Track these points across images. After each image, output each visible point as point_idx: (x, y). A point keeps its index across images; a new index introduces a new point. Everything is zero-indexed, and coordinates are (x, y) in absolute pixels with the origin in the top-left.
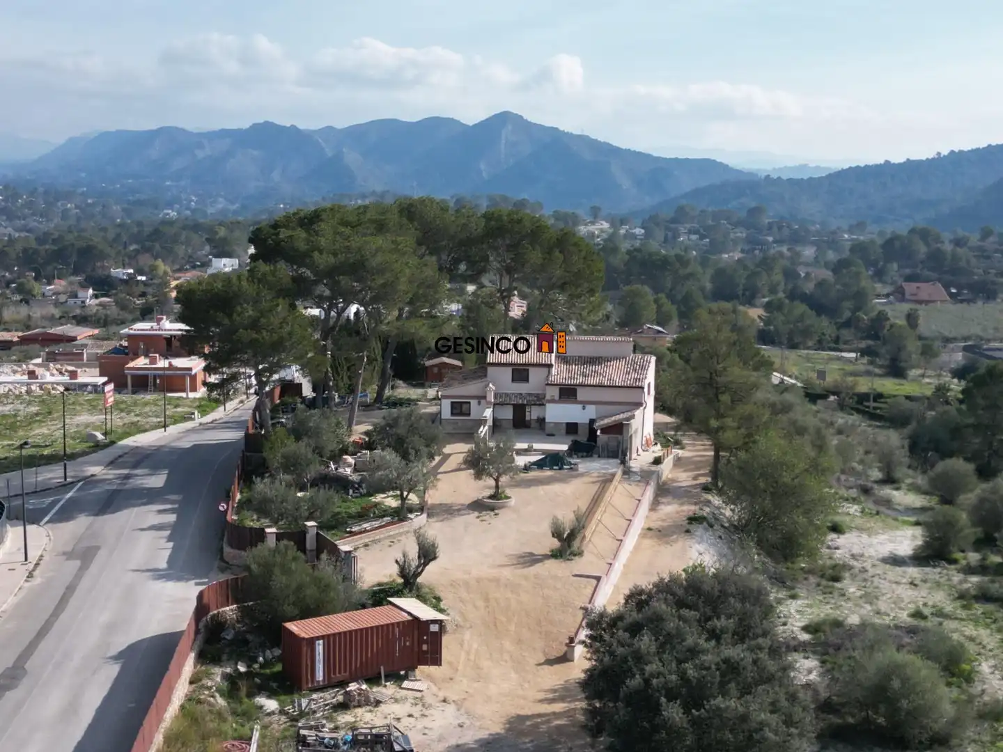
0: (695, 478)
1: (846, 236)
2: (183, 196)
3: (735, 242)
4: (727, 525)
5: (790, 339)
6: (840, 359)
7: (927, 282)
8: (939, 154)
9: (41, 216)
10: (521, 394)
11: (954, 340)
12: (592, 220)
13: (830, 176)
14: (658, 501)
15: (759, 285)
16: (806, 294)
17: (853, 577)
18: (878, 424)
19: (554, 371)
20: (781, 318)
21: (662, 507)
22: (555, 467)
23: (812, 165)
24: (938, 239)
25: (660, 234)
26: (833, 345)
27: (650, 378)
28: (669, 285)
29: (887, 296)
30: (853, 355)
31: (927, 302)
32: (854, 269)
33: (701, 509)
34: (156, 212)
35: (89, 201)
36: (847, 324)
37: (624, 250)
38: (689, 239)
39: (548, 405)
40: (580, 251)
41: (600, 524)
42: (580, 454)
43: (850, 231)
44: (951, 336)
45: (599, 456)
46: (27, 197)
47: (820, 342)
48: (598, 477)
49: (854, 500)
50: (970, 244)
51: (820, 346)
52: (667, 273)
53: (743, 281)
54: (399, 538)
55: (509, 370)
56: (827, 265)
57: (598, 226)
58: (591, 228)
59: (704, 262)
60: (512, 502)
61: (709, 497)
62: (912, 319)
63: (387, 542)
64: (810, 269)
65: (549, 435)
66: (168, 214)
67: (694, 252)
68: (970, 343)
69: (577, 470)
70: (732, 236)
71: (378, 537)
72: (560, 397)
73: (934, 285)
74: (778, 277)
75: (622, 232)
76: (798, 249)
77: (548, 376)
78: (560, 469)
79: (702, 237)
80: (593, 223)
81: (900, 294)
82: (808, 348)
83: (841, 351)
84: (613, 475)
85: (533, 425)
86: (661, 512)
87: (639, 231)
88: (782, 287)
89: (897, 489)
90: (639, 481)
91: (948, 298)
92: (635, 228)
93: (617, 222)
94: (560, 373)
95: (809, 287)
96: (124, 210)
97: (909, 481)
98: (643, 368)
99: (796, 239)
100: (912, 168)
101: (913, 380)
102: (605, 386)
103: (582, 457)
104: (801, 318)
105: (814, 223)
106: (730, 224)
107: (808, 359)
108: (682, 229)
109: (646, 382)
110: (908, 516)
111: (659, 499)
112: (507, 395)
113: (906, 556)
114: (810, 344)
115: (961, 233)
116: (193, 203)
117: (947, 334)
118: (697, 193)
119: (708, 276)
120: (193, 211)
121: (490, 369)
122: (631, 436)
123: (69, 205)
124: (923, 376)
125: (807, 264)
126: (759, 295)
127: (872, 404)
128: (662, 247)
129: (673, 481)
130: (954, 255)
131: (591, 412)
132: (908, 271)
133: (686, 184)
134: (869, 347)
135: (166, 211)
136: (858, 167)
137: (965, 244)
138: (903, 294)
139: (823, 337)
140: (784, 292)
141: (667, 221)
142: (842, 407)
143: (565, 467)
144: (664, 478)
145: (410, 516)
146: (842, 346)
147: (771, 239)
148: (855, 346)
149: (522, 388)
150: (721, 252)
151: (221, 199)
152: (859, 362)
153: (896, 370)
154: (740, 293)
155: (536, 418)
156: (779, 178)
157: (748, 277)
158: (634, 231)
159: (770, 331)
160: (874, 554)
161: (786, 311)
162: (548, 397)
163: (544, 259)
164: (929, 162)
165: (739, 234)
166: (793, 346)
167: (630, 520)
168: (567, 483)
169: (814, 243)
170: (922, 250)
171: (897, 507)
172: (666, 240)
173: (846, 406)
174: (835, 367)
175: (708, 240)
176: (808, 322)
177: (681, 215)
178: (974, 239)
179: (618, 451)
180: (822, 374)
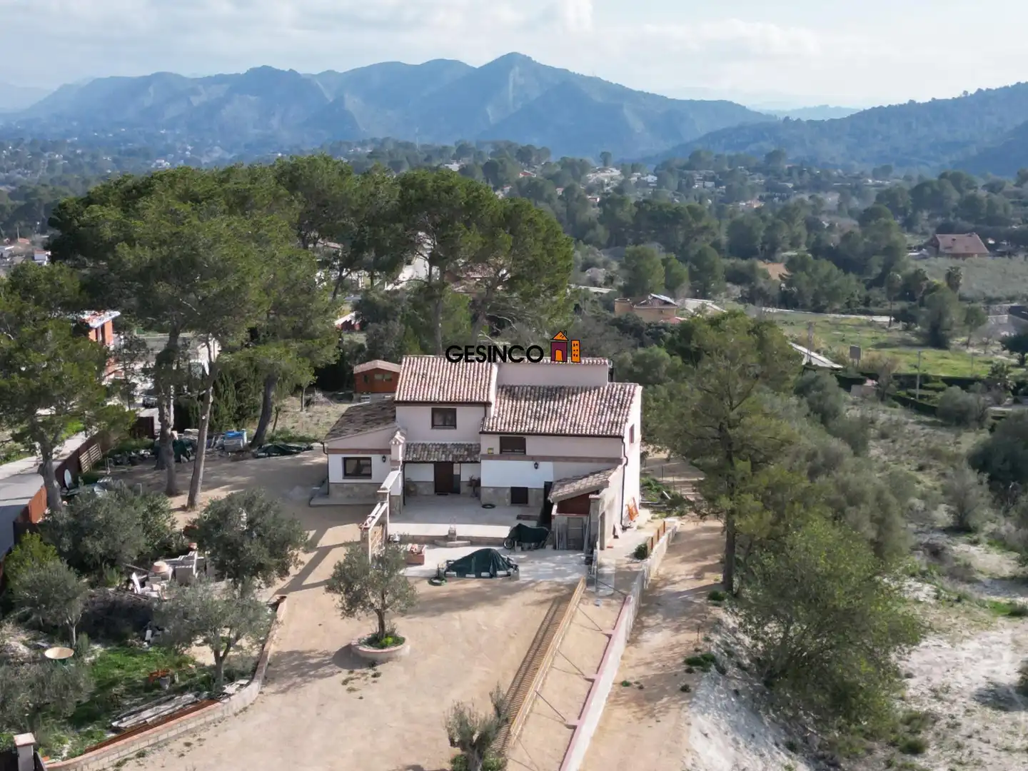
0: (699, 576)
1: (870, 181)
2: (178, 145)
3: (753, 189)
4: (746, 662)
5: (816, 302)
6: (871, 324)
7: (963, 233)
8: (965, 92)
9: (26, 168)
10: (444, 446)
11: (999, 300)
12: (602, 167)
13: (852, 116)
14: (641, 622)
15: (780, 237)
16: (831, 248)
17: (941, 738)
18: (928, 419)
19: (493, 411)
20: (804, 277)
21: (647, 635)
22: (484, 574)
23: (832, 106)
24: (971, 185)
25: (673, 182)
26: (862, 307)
27: (634, 416)
28: (681, 239)
29: (920, 248)
30: (886, 319)
31: (964, 256)
32: (883, 220)
33: (707, 640)
34: (149, 162)
35: (79, 151)
36: (879, 282)
37: (633, 201)
38: (704, 187)
39: (483, 462)
40: (538, 230)
41: (540, 700)
42: (526, 545)
43: (875, 176)
44: (994, 295)
45: (555, 548)
46: (13, 148)
47: (848, 305)
48: (548, 591)
49: (923, 576)
50: (1006, 189)
51: (849, 309)
52: (679, 227)
53: (762, 234)
54: (203, 735)
55: (427, 411)
56: (851, 213)
57: (608, 173)
58: (601, 175)
59: (720, 213)
60: (405, 649)
61: (719, 613)
62: (952, 278)
63: (178, 746)
64: (833, 218)
65: (484, 506)
66: (160, 164)
67: (710, 201)
68: (1015, 304)
69: (517, 578)
70: (749, 183)
71: (164, 737)
72: (501, 452)
73: (970, 236)
74: (799, 229)
75: (634, 179)
76: (820, 195)
77: (483, 420)
78: (491, 576)
79: (718, 184)
80: (602, 170)
81: (934, 247)
82: (835, 311)
83: (872, 314)
84: (572, 587)
85: (464, 489)
86: (645, 645)
87: (651, 178)
88: (803, 240)
89: (975, 543)
90: (611, 596)
91: (987, 251)
92: (647, 175)
93: (629, 168)
94: (501, 414)
95: (834, 240)
96: (115, 161)
97: (989, 527)
98: (624, 405)
99: (818, 185)
100: (936, 107)
101: (957, 350)
102: (565, 435)
103: (529, 548)
104: (827, 278)
105: (836, 167)
106: (748, 169)
107: (836, 325)
108: (697, 177)
109: (627, 427)
110: (997, 594)
111: (644, 618)
112: (424, 447)
113: (1011, 686)
114: (838, 306)
115: (993, 177)
116: (187, 153)
117: (989, 293)
118: (713, 137)
119: (724, 229)
120: (186, 161)
121: (400, 411)
122: (603, 514)
123: (57, 156)
124: (967, 344)
125: (830, 213)
126: (779, 249)
127: (918, 392)
128: (675, 195)
129: (666, 581)
130: (990, 203)
131: (547, 472)
132: (939, 220)
133: (700, 127)
134: (904, 311)
135: (158, 161)
136: (881, 108)
137: (1001, 189)
138: (937, 246)
139: (852, 299)
140: (807, 245)
141: (680, 168)
142: (882, 396)
143: (499, 573)
144: (652, 576)
145: (229, 689)
146: (873, 309)
147: (790, 185)
148: (888, 308)
149: (446, 436)
150: (738, 201)
151: (216, 148)
152: (893, 328)
153: (937, 339)
154: (759, 247)
155: (468, 480)
156: (799, 120)
157: (769, 229)
158: (645, 178)
159: (792, 293)
160: (964, 684)
161: (810, 270)
162: (484, 451)
163: (484, 244)
164: (956, 102)
165: (757, 181)
166: (819, 310)
167: (592, 681)
168: (499, 604)
169: (836, 189)
170: (955, 197)
171: (980, 577)
172: (680, 188)
173: (889, 395)
174: (867, 335)
175: (724, 187)
176: (836, 283)
177: (695, 160)
178: (1010, 183)
179: (583, 540)
180: (855, 352)
